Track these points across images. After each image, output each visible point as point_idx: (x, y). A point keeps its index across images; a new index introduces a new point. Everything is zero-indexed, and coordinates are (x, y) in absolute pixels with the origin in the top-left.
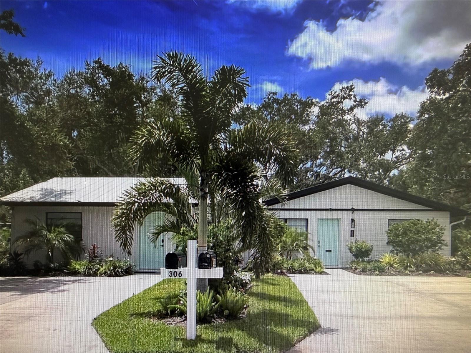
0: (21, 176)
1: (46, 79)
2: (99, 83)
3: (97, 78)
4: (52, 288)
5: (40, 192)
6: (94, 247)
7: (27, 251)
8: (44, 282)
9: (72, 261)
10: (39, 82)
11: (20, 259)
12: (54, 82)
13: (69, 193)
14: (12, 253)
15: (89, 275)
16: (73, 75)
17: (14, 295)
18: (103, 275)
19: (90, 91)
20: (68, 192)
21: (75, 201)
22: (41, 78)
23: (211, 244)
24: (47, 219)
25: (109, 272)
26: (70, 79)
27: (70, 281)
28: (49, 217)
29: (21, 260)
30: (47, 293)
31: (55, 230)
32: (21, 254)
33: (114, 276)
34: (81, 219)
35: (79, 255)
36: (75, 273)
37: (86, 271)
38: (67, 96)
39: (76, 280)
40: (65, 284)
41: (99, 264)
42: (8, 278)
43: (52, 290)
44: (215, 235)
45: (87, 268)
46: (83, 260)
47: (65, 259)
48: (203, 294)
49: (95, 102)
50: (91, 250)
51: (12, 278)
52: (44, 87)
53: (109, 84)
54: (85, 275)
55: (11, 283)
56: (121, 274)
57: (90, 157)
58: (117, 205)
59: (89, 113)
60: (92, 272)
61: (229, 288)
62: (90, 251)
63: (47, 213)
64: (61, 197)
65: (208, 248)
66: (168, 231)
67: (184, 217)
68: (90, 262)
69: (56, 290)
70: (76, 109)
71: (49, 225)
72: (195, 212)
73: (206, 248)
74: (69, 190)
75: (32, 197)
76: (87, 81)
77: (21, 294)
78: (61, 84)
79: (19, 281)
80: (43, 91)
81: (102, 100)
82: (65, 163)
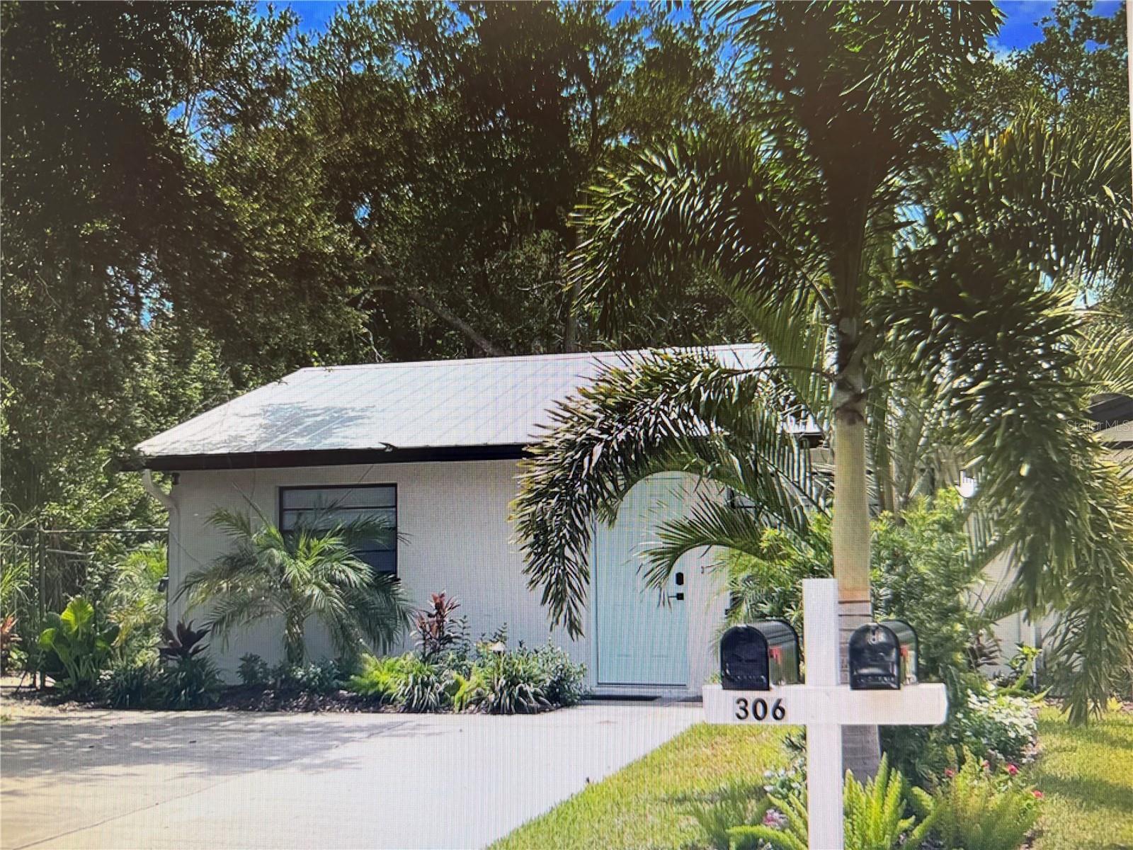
0: (194, 368)
1: (273, 37)
2: (444, 30)
3: (436, 14)
4: (304, 754)
5: (261, 420)
6: (439, 606)
7: (220, 622)
8: (277, 733)
9: (366, 656)
10: (251, 49)
11: (196, 651)
12: (300, 46)
13: (351, 419)
14: (173, 630)
15: (423, 708)
16: (358, 16)
17: (184, 776)
18: (473, 707)
19: (414, 62)
20: (352, 414)
21: (376, 445)
22: (258, 37)
23: (885, 592)
24: (282, 511)
25: (492, 697)
26: (348, 29)
27: (360, 729)
28: (287, 506)
29: (200, 655)
30: (292, 770)
31: (308, 548)
32: (201, 634)
33: (510, 713)
34: (396, 506)
35: (390, 638)
36: (375, 701)
37: (411, 692)
38: (338, 85)
39: (383, 727)
40: (345, 741)
41: (457, 668)
42: (161, 714)
43: (306, 760)
44: (898, 559)
45: (415, 682)
46: (401, 653)
47: (343, 649)
48: (864, 785)
49: (431, 95)
50: (430, 616)
51: (172, 715)
52: (265, 66)
53: (478, 30)
54: (408, 709)
55: (173, 733)
56: (534, 704)
57: (416, 289)
58: (531, 455)
59: (409, 136)
60: (432, 697)
61: (962, 761)
62: (426, 619)
63: (282, 490)
64: (329, 433)
65: (875, 607)
66: (711, 543)
67: (769, 490)
68: (425, 660)
69: (317, 761)
70: (368, 126)
71: (290, 532)
72: (809, 467)
73: (868, 608)
74: (353, 409)
75: (236, 438)
76: (405, 29)
77: (209, 774)
78: (321, 48)
79: (196, 725)
80: (265, 80)
81: (452, 88)
82: (338, 317)
